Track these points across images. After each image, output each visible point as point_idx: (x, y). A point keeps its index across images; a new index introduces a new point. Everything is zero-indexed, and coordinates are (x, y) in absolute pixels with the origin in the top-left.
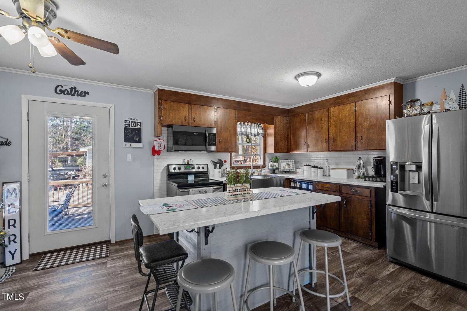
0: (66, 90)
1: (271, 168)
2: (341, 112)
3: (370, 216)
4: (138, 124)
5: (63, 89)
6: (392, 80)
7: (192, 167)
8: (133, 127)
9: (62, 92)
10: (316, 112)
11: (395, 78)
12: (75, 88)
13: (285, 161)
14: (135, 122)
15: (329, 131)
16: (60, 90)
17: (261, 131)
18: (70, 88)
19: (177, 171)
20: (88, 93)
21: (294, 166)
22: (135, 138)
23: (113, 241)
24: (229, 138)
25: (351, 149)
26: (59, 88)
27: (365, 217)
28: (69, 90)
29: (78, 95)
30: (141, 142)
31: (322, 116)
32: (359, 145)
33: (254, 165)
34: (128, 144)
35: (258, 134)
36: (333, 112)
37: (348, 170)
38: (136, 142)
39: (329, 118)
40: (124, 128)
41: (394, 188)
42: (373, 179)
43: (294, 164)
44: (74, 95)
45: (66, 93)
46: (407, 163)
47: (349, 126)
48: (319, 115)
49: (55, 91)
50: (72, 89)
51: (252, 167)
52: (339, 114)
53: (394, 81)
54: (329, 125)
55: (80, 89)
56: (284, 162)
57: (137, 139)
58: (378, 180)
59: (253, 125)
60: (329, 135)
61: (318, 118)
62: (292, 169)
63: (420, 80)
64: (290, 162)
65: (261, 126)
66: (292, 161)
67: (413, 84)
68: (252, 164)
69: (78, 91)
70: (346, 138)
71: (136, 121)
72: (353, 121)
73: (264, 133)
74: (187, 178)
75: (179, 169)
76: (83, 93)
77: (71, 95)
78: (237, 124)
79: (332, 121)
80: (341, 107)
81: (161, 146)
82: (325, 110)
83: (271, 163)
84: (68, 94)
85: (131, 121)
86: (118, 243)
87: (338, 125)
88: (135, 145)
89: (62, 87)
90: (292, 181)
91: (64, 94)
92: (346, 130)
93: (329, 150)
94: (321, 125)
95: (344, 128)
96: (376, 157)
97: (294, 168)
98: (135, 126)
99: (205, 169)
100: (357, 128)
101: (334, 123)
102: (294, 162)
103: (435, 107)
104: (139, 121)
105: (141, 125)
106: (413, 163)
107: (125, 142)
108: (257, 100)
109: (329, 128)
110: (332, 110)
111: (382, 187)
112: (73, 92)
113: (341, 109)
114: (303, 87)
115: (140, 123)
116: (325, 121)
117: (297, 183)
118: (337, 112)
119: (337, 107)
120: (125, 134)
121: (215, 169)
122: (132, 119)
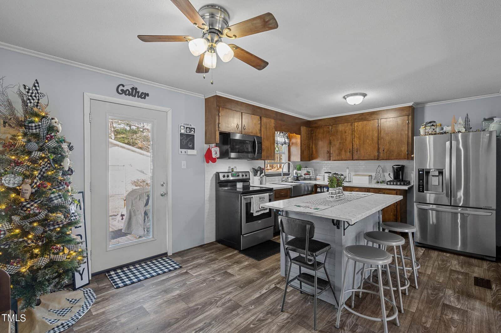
0: (128, 90)
1: (296, 175)
2: (364, 127)
3: (396, 213)
4: (192, 130)
5: (125, 89)
6: (410, 104)
7: (237, 174)
8: (187, 133)
9: (124, 92)
10: (340, 125)
11: (413, 103)
12: (136, 89)
13: (305, 168)
14: (189, 128)
15: (353, 143)
16: (122, 90)
17: (287, 141)
18: (131, 89)
19: (226, 178)
20: (148, 95)
21: (314, 174)
22: (189, 144)
23: (170, 254)
24: (269, 147)
25: (373, 158)
26: (121, 88)
27: (392, 214)
28: (130, 90)
29: (138, 97)
30: (194, 149)
31: (346, 129)
32: (381, 155)
33: (284, 173)
34: (183, 150)
35: (285, 143)
36: (357, 126)
37: (370, 176)
38: (189, 148)
39: (353, 131)
40: (179, 134)
41: (421, 189)
42: (394, 183)
43: (313, 172)
44: (135, 96)
45: (127, 93)
46: (432, 170)
47: (372, 139)
48: (343, 128)
49: (117, 91)
50: (133, 89)
51: (282, 174)
52: (363, 128)
53: (411, 105)
54: (353, 137)
55: (141, 90)
56: (305, 170)
57: (191, 146)
58: (398, 183)
59: (281, 134)
60: (352, 146)
61: (342, 131)
62: (312, 176)
63: (428, 105)
64: (310, 169)
65: (286, 135)
66: (312, 169)
67: (423, 109)
68: (283, 172)
69: (138, 92)
70: (370, 149)
71: (191, 127)
72: (376, 135)
73: (289, 142)
74: (236, 185)
75: (228, 176)
76: (143, 94)
77: (132, 96)
78: (275, 133)
79: (355, 134)
80: (365, 122)
81: (217, 153)
82: (349, 123)
83: (295, 171)
84: (129, 95)
85: (186, 126)
86: (175, 255)
87: (362, 138)
88: (190, 152)
89: (123, 86)
90: (318, 187)
91: (126, 95)
92: (369, 143)
93: (352, 159)
94: (345, 137)
95: (368, 141)
96: (396, 165)
97: (314, 175)
98: (189, 133)
99: (248, 177)
100: (379, 141)
101: (358, 136)
102: (313, 170)
103: (445, 128)
104: (192, 127)
105: (194, 132)
106: (436, 170)
107: (180, 149)
108: (288, 110)
109: (353, 140)
110: (356, 124)
111: (407, 189)
112: (134, 92)
113: (365, 125)
114: (349, 104)
115: (194, 129)
116: (349, 134)
117: (325, 188)
118: (360, 127)
119: (361, 122)
120: (181, 140)
121: (254, 177)
122: (186, 124)
